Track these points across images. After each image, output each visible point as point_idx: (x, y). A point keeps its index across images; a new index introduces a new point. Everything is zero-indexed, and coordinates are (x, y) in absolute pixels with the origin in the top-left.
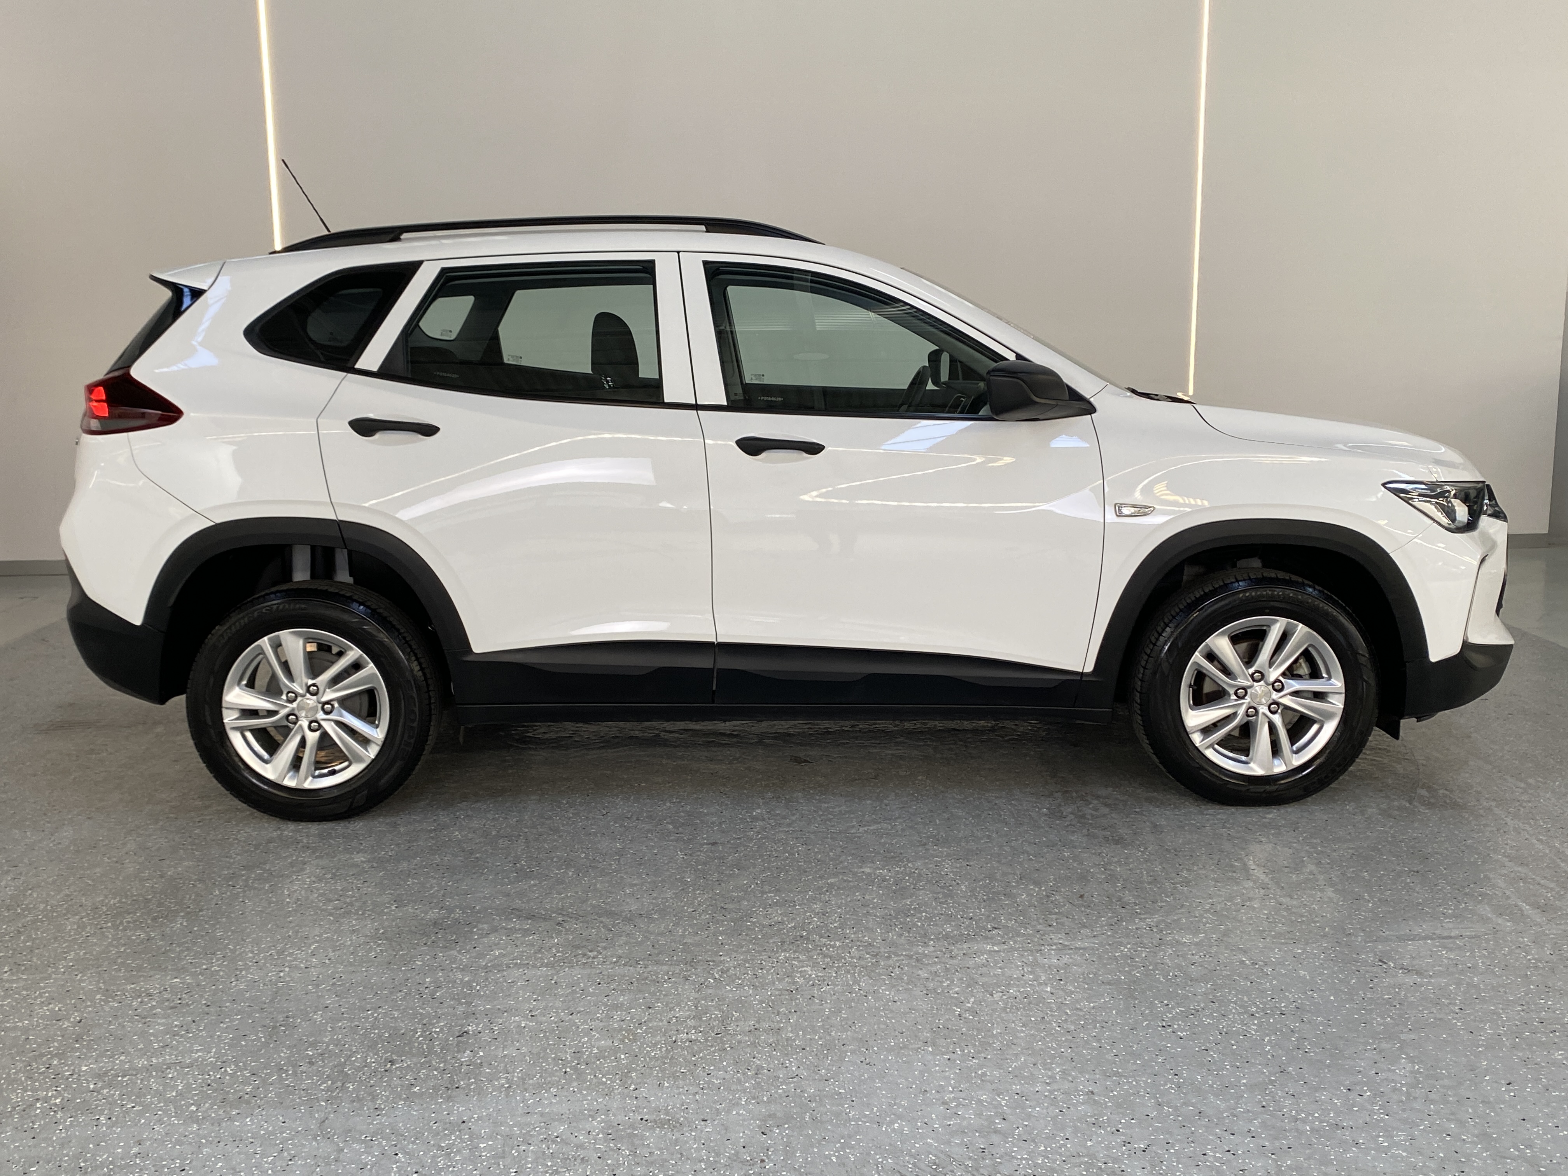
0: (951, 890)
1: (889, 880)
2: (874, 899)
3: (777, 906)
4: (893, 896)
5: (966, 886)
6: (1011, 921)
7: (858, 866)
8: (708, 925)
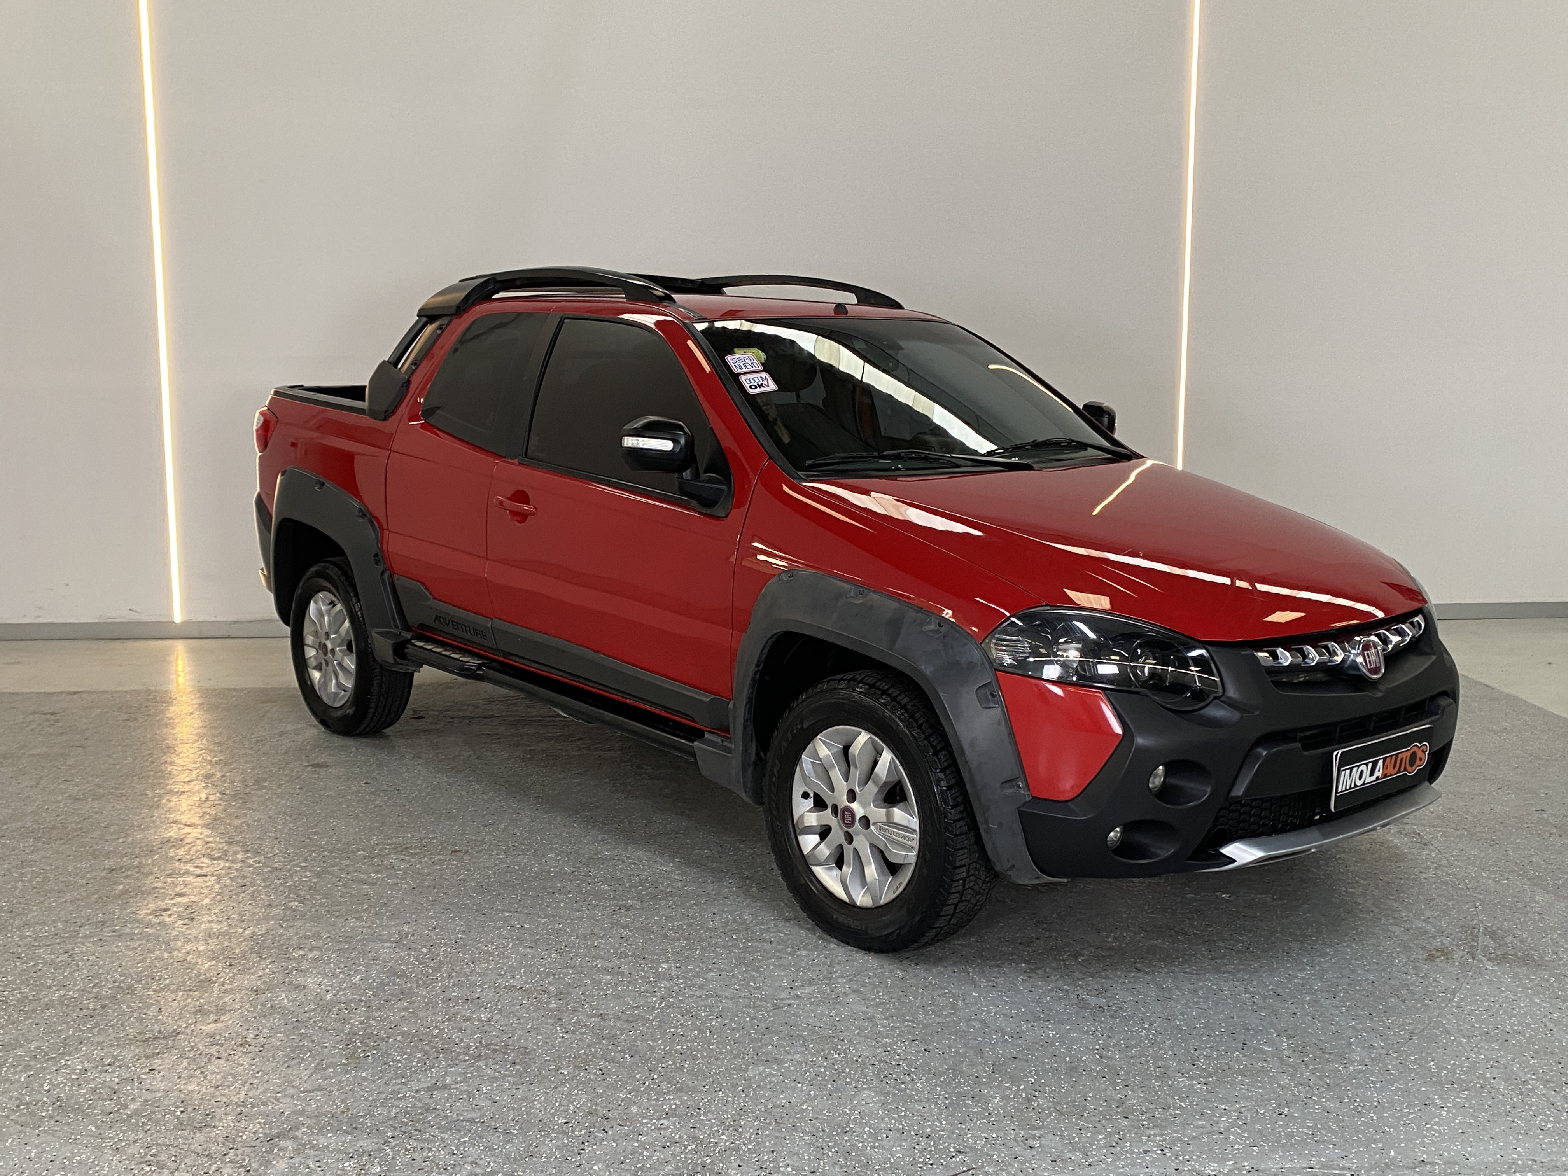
0: (904, 1090)
1: (825, 1071)
2: (802, 1104)
3: (676, 1116)
4: (828, 1100)
5: (922, 1083)
6: (981, 1140)
7: (785, 1051)
8: (582, 1147)
